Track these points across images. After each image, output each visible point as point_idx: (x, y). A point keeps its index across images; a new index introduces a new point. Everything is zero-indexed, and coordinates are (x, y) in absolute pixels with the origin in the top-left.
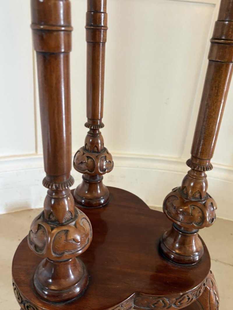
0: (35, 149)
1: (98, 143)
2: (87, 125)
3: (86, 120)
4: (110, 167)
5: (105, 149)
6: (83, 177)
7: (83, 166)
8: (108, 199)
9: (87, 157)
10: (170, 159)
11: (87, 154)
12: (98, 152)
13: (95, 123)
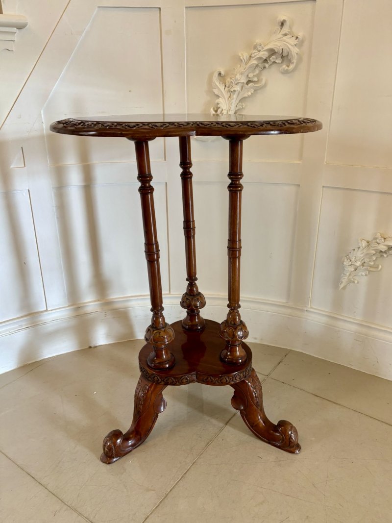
0: (168, 291)
1: (194, 290)
2: (187, 280)
3: (186, 277)
4: (203, 305)
5: (200, 293)
6: (187, 312)
7: (185, 304)
8: (203, 327)
9: (187, 299)
10: (278, 304)
11: (187, 297)
12: (194, 296)
13: (191, 278)
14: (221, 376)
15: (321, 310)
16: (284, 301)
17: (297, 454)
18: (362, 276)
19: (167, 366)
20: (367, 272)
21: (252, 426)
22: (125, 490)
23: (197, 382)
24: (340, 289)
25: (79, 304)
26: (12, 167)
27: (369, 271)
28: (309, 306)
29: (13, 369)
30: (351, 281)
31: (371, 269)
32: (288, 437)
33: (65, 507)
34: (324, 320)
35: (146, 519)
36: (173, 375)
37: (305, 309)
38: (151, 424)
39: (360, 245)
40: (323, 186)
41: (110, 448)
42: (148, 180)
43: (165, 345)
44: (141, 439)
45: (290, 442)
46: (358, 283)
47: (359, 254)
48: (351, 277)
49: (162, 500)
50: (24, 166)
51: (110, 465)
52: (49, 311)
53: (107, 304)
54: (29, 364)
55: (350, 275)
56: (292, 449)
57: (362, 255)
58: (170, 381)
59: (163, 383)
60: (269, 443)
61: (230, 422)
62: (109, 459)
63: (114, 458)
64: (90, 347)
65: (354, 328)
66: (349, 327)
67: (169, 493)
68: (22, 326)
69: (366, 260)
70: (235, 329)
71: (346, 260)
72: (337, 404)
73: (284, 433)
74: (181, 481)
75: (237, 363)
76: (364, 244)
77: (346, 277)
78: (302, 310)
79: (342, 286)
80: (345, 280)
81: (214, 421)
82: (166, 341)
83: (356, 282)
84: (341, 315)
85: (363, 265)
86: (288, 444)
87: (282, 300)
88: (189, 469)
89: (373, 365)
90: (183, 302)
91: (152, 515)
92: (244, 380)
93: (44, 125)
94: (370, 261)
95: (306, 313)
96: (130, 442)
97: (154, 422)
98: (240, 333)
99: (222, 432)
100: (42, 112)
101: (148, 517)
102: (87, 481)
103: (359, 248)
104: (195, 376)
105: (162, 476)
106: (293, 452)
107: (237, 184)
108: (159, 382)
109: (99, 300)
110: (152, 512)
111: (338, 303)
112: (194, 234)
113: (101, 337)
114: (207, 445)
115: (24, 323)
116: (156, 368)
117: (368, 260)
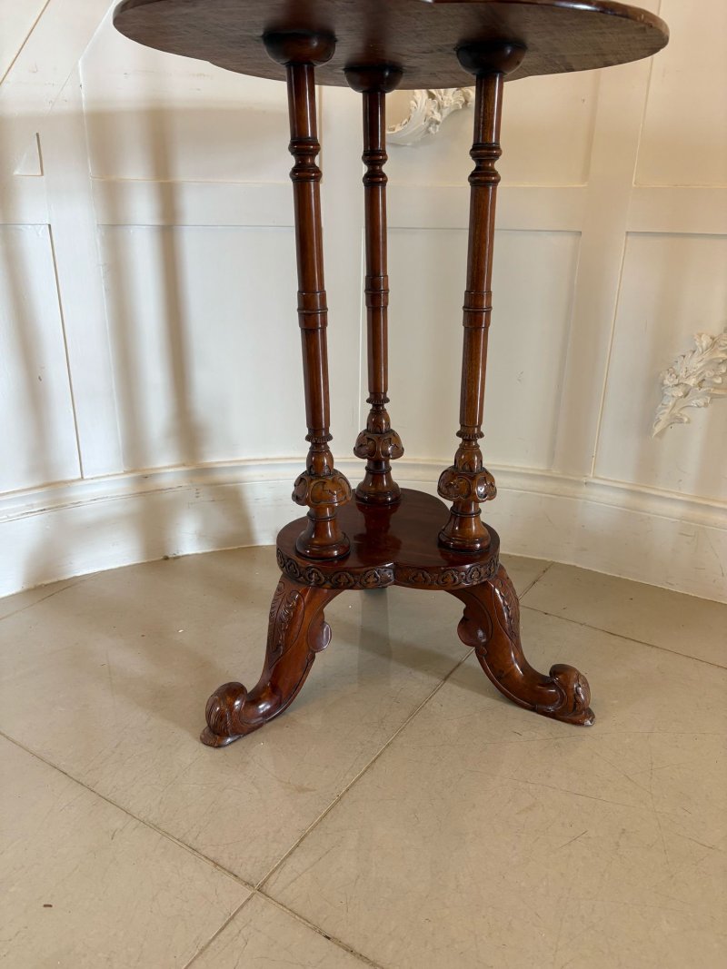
1: (381, 423)
2: (369, 401)
4: (399, 452)
5: (392, 431)
8: (396, 499)
9: (368, 439)
10: (531, 472)
11: (369, 436)
12: (382, 434)
13: (377, 397)
14: (445, 571)
15: (615, 481)
16: (543, 467)
17: (588, 726)
18: (698, 407)
19: (336, 553)
20: (709, 398)
21: (499, 678)
22: (256, 791)
23: (395, 584)
24: (654, 434)
25: (144, 470)
26: (17, 173)
27: (713, 396)
28: (591, 475)
29: (14, 592)
30: (676, 418)
31: (717, 392)
32: (571, 694)
33: (134, 822)
34: (620, 498)
35: (302, 840)
36: (351, 568)
37: (584, 480)
38: (301, 673)
39: (698, 344)
40: (627, 233)
41: (221, 716)
42: (312, 150)
43: (333, 509)
44: (280, 704)
45: (577, 701)
46: (689, 422)
47: (695, 363)
48: (675, 411)
49: (333, 807)
50: (40, 173)
51: (222, 749)
52: (87, 479)
53: (200, 473)
54: (46, 585)
55: (674, 406)
56: (577, 718)
57: (701, 364)
58: (343, 580)
59: (328, 585)
60: (533, 710)
61: (453, 676)
62: (218, 737)
63: (228, 736)
64: (166, 558)
65: (678, 510)
66: (667, 511)
67: (344, 794)
68: (32, 505)
69: (708, 374)
70: (473, 479)
71: (668, 376)
72: (653, 646)
73: (564, 687)
74: (366, 774)
75: (472, 550)
76: (705, 341)
77: (667, 411)
78: (578, 483)
79: (657, 429)
80: (664, 416)
81: (421, 676)
82: (336, 501)
83: (686, 420)
84: (654, 488)
85: (700, 385)
86: (572, 709)
87: (539, 467)
88: (380, 754)
89: (714, 581)
90: (361, 446)
91: (314, 832)
92: (486, 582)
93: (83, 91)
94: (715, 376)
95: (585, 489)
96: (261, 707)
97: (306, 670)
98: (481, 490)
99: (438, 693)
100: (80, 62)
101: (306, 835)
102: (177, 777)
103: (694, 352)
104: (391, 571)
105: (327, 767)
106: (579, 724)
107: (488, 168)
108: (321, 583)
109: (184, 465)
110: (314, 827)
111: (647, 466)
112: (386, 304)
113: (189, 540)
114: (412, 715)
115: (37, 502)
116: (313, 557)
117: (712, 374)
